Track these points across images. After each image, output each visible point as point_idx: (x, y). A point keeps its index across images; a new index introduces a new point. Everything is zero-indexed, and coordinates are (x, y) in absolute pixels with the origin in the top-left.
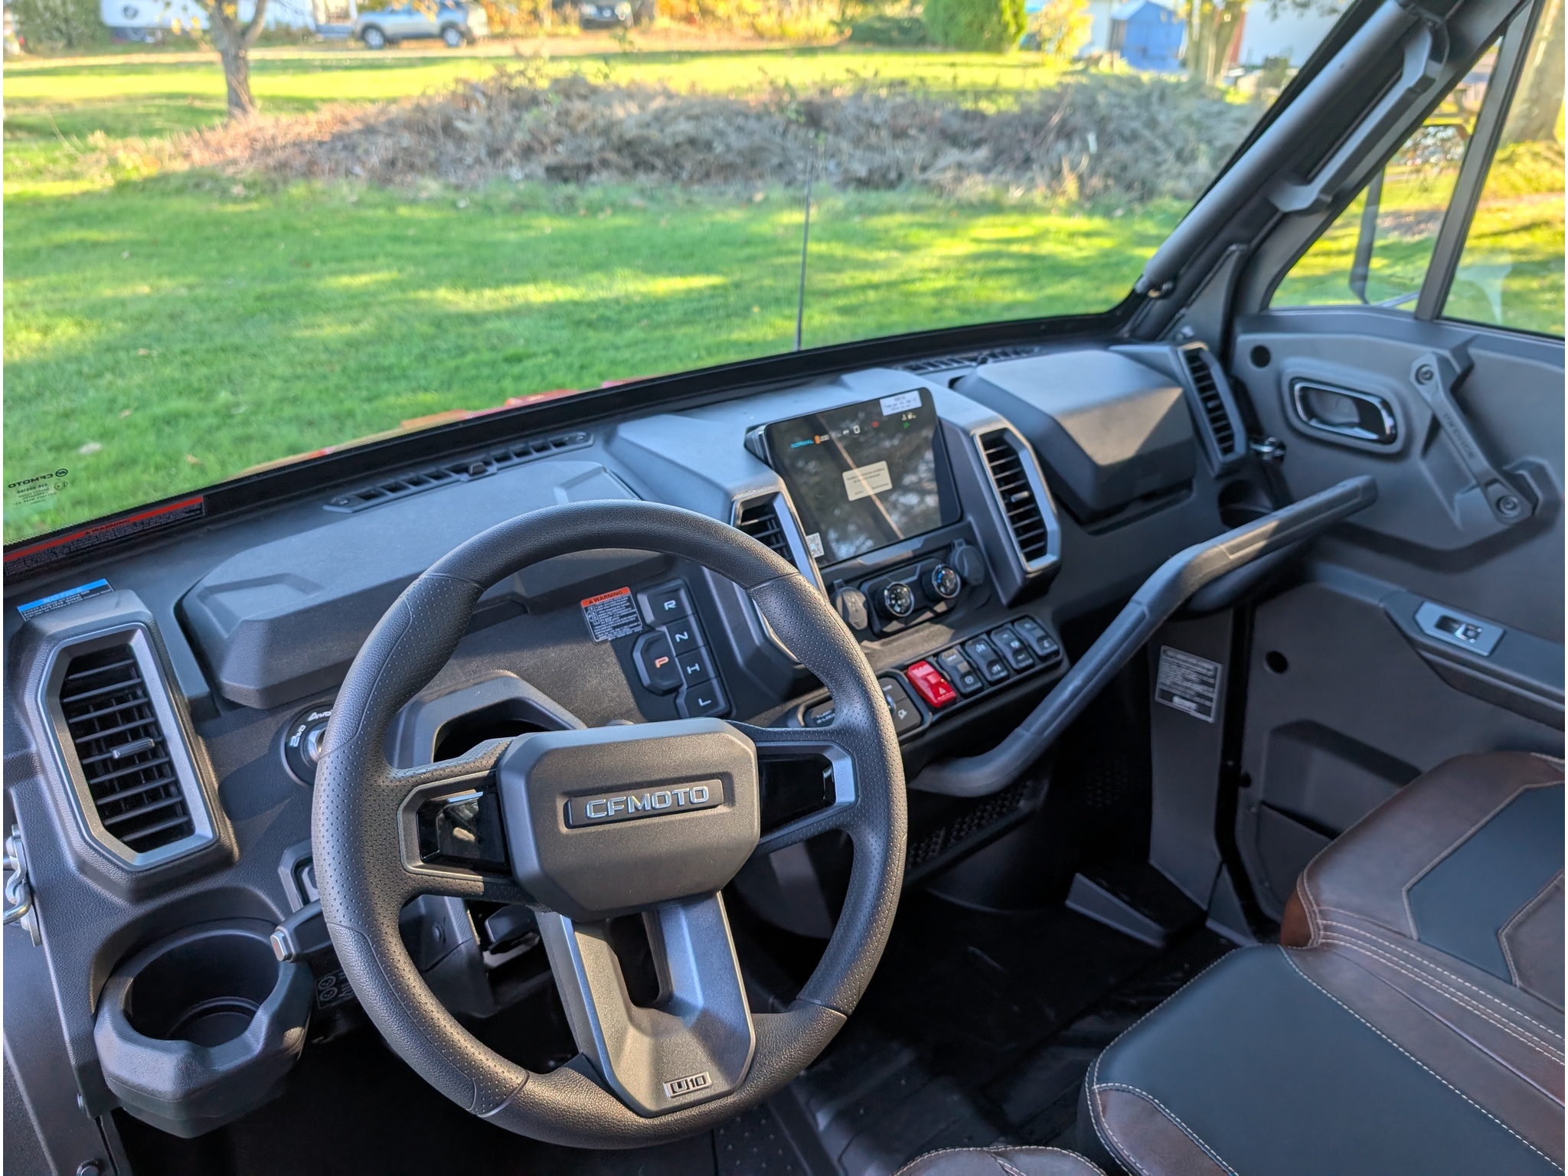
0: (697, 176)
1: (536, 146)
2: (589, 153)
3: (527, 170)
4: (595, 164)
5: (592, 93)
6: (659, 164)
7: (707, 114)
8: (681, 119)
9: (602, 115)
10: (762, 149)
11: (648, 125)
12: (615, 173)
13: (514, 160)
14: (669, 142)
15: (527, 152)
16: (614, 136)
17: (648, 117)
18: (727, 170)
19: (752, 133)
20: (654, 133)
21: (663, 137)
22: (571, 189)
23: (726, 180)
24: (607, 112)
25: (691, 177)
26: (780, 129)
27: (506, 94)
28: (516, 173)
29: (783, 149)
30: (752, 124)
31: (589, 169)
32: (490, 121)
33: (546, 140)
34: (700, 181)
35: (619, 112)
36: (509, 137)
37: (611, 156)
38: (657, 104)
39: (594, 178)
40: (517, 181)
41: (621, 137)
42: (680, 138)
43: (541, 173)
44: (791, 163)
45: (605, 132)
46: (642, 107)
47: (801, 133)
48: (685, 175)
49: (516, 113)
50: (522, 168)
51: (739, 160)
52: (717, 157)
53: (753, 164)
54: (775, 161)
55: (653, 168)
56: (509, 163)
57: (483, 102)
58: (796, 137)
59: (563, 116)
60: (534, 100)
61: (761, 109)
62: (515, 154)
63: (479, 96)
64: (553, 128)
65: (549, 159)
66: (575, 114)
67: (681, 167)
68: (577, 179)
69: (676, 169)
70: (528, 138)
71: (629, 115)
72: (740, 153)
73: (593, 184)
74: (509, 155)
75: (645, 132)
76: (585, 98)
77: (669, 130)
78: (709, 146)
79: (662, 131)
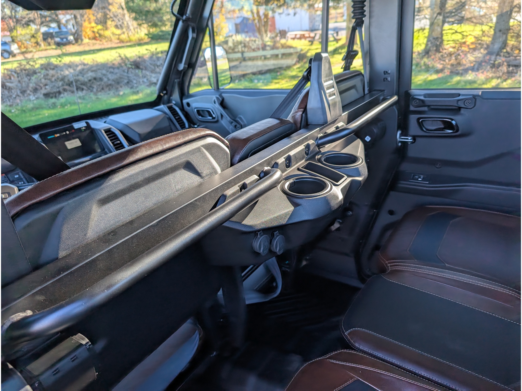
0: (99, 90)
1: (38, 87)
2: (58, 88)
3: (36, 96)
4: (61, 90)
5: (55, 67)
6: (85, 87)
7: (99, 69)
8: (89, 72)
9: (61, 74)
10: (121, 78)
11: (78, 75)
12: (69, 93)
13: (30, 93)
14: (86, 80)
15: (35, 90)
16: (66, 80)
17: (77, 73)
18: (109, 86)
19: (116, 73)
20: (80, 78)
21: (84, 79)
22: (54, 100)
23: (109, 90)
24: (62, 73)
25: (97, 90)
26: (126, 71)
27: (24, 72)
28: (32, 98)
29: (128, 77)
30: (116, 71)
31: (60, 93)
32: (19, 81)
33: (42, 85)
34: (100, 91)
35: (67, 73)
36: (28, 86)
37: (67, 87)
38: (79, 68)
39: (62, 95)
40: (33, 100)
41: (68, 80)
42: (90, 78)
43: (42, 96)
44: (131, 81)
45: (62, 79)
46: (74, 70)
47: (133, 71)
48: (95, 90)
49: (29, 78)
50: (34, 95)
51: (113, 83)
52: (105, 83)
53: (118, 83)
54: (126, 81)
55: (83, 89)
56: (30, 95)
57: (16, 75)
58: (132, 73)
59: (46, 76)
60: (35, 72)
61: (118, 66)
62: (31, 91)
63: (13, 73)
64: (43, 80)
65: (44, 91)
66: (50, 75)
67: (93, 88)
68: (56, 97)
69: (91, 88)
70: (34, 85)
71: (71, 73)
72: (113, 80)
73: (62, 97)
74: (28, 92)
75: (77, 78)
76: (53, 69)
77: (85, 76)
78: (101, 79)
79: (83, 76)
